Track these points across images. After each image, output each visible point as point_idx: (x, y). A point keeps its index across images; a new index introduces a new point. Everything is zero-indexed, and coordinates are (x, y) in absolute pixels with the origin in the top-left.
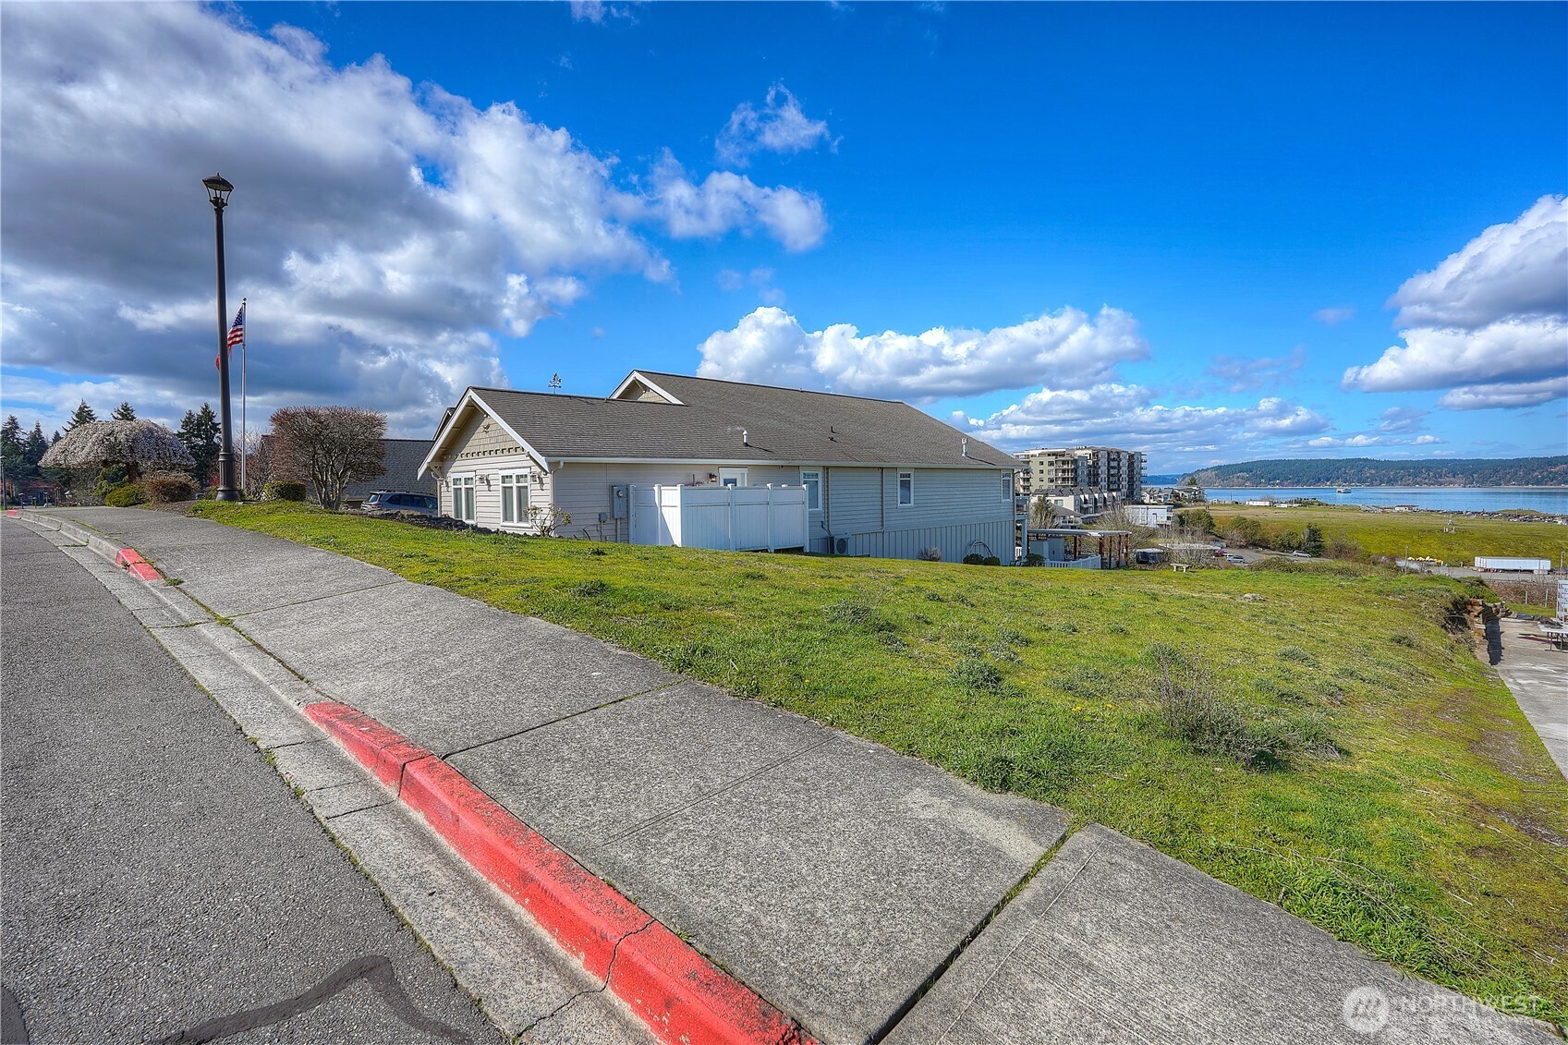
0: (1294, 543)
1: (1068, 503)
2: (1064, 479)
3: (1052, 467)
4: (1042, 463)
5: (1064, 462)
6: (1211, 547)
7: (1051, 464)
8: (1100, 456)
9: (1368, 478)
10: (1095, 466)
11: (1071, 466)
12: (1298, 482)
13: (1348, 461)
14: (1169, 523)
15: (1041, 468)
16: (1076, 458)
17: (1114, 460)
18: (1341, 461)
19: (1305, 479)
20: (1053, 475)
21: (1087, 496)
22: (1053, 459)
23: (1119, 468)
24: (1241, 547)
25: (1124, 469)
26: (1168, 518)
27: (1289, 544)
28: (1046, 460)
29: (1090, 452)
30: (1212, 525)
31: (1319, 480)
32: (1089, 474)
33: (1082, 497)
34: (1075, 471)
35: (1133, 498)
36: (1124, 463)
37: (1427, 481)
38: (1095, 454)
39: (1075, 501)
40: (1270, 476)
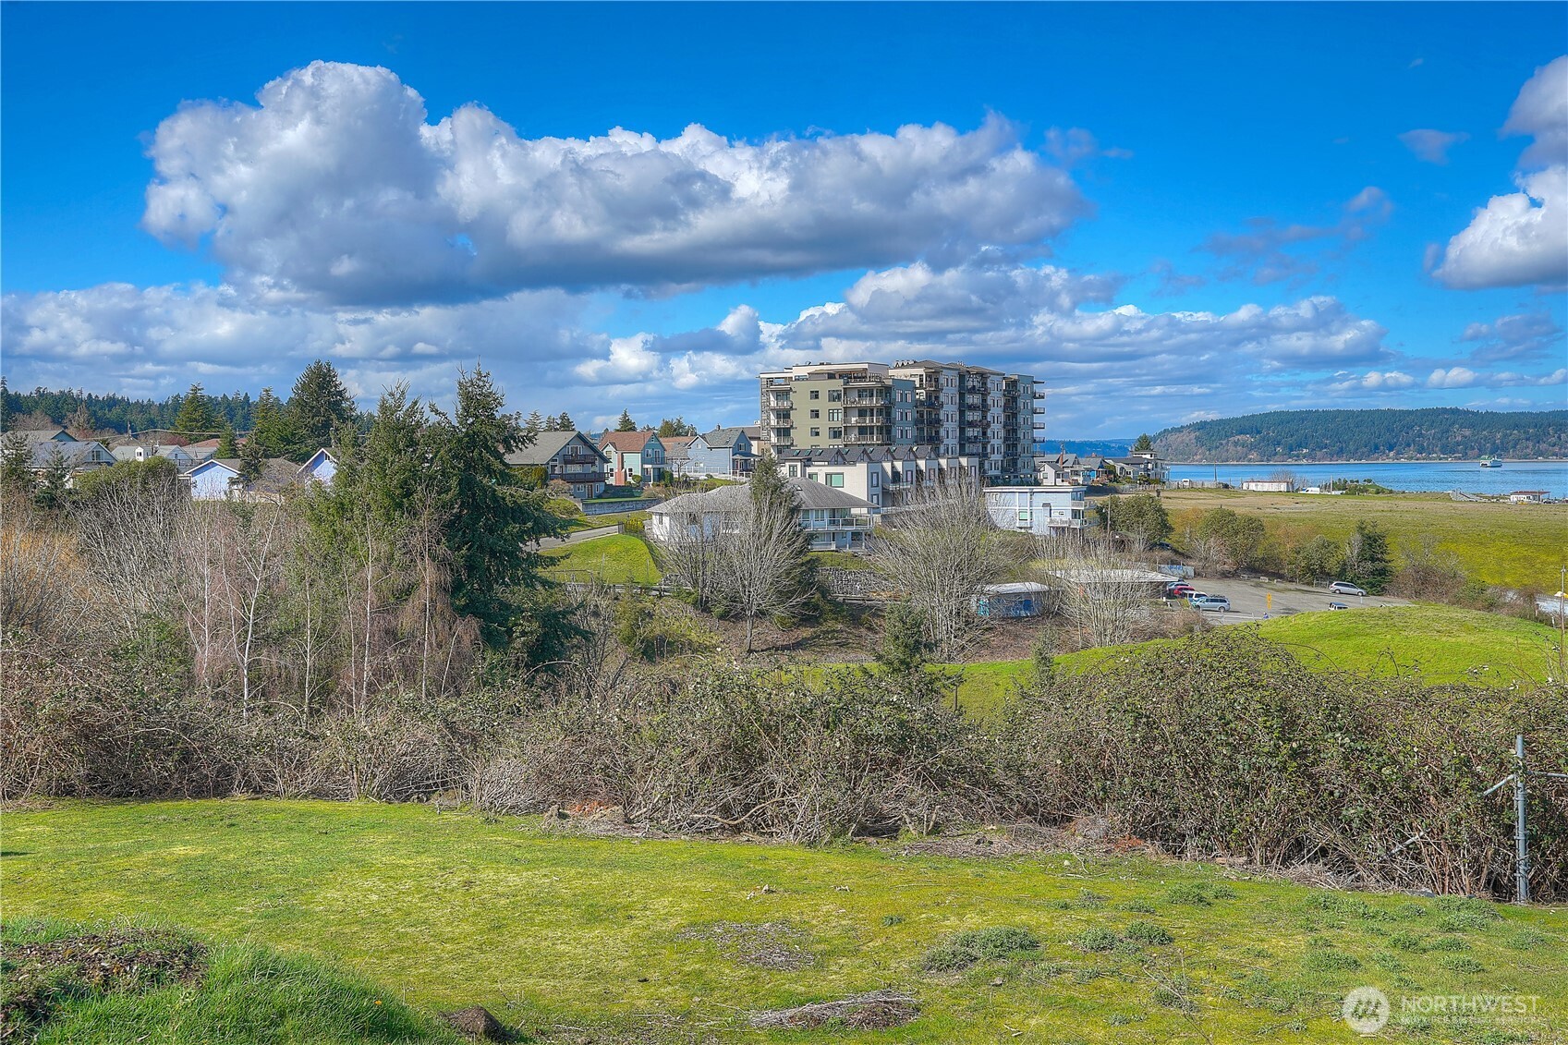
0: (1332, 565)
1: (854, 481)
2: (862, 430)
3: (838, 405)
4: (815, 395)
5: (861, 392)
6: (1159, 578)
7: (835, 397)
8: (942, 380)
9: (1458, 444)
10: (933, 402)
11: (875, 402)
12: (1340, 453)
13: (1425, 413)
14: (1077, 524)
15: (815, 405)
16: (889, 382)
17: (973, 390)
19: (1352, 447)
20: (838, 422)
21: (899, 465)
22: (838, 384)
23: (984, 408)
24: (1225, 575)
25: (996, 412)
26: (1075, 514)
27: (1321, 568)
28: (825, 387)
29: (921, 371)
30: (1165, 527)
31: (1377, 448)
32: (918, 422)
33: (887, 466)
34: (886, 411)
35: (1015, 471)
36: (996, 398)
37: (1556, 449)
38: (933, 375)
39: (870, 475)
40: (1291, 441)
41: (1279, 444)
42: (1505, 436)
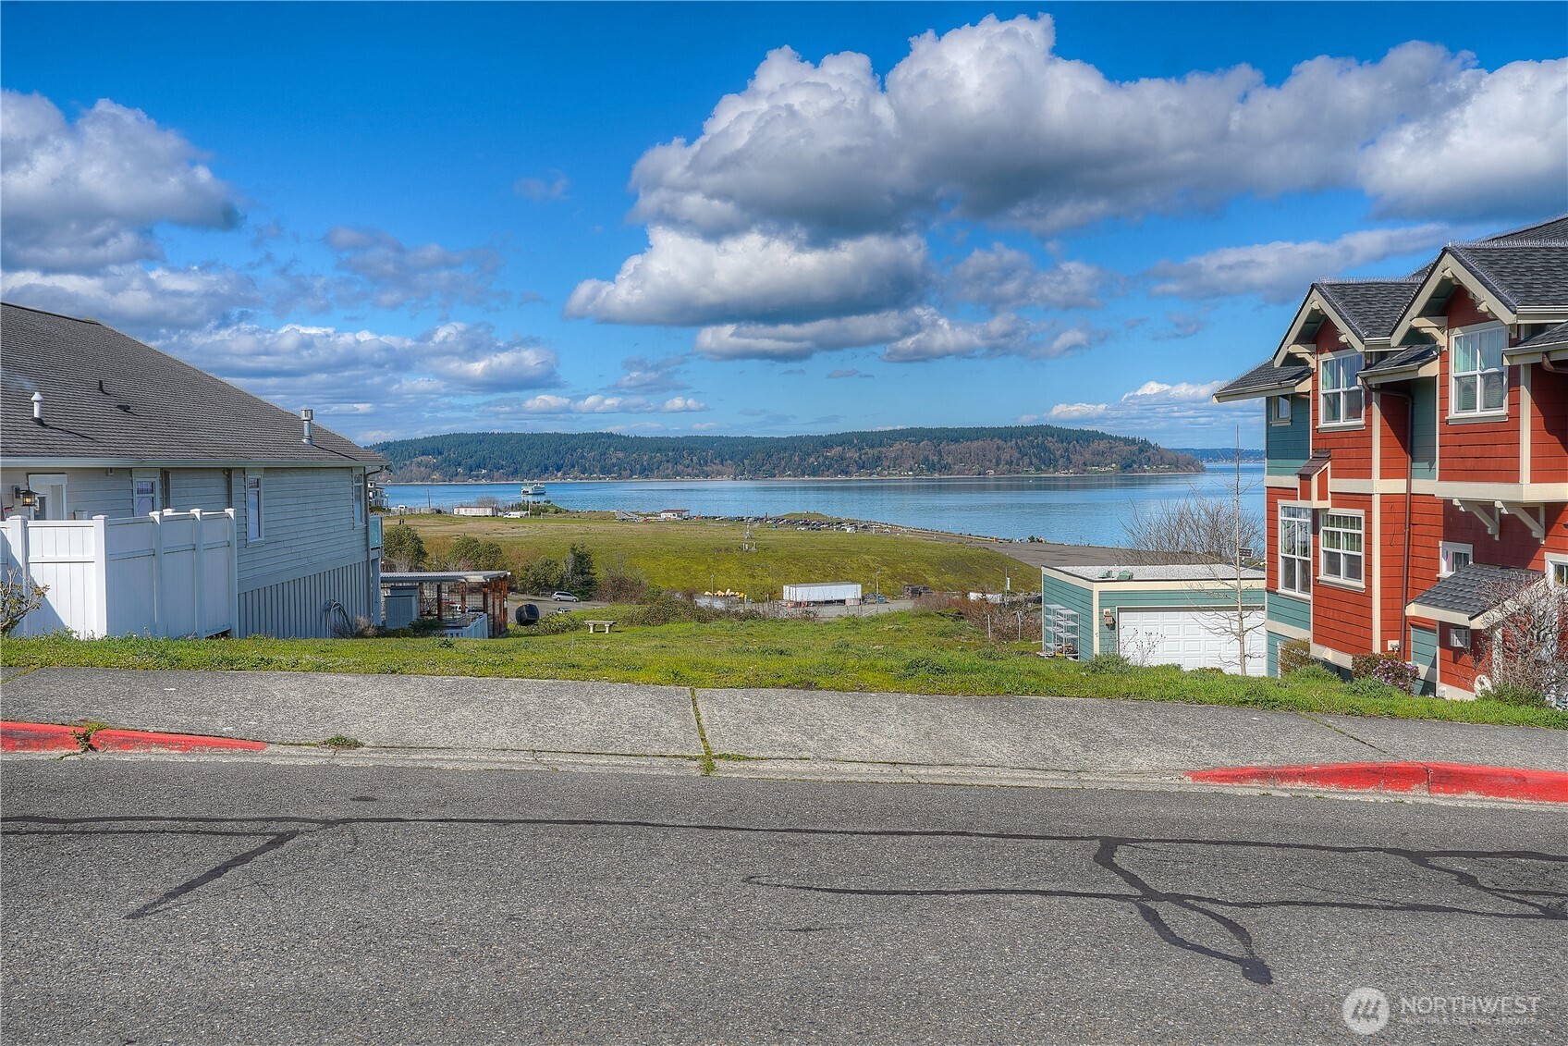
9: (614, 465)
12: (515, 473)
13: (586, 436)
19: (525, 468)
27: (546, 581)
31: (547, 469)
37: (690, 470)
40: (470, 461)
41: (459, 465)
42: (651, 458)
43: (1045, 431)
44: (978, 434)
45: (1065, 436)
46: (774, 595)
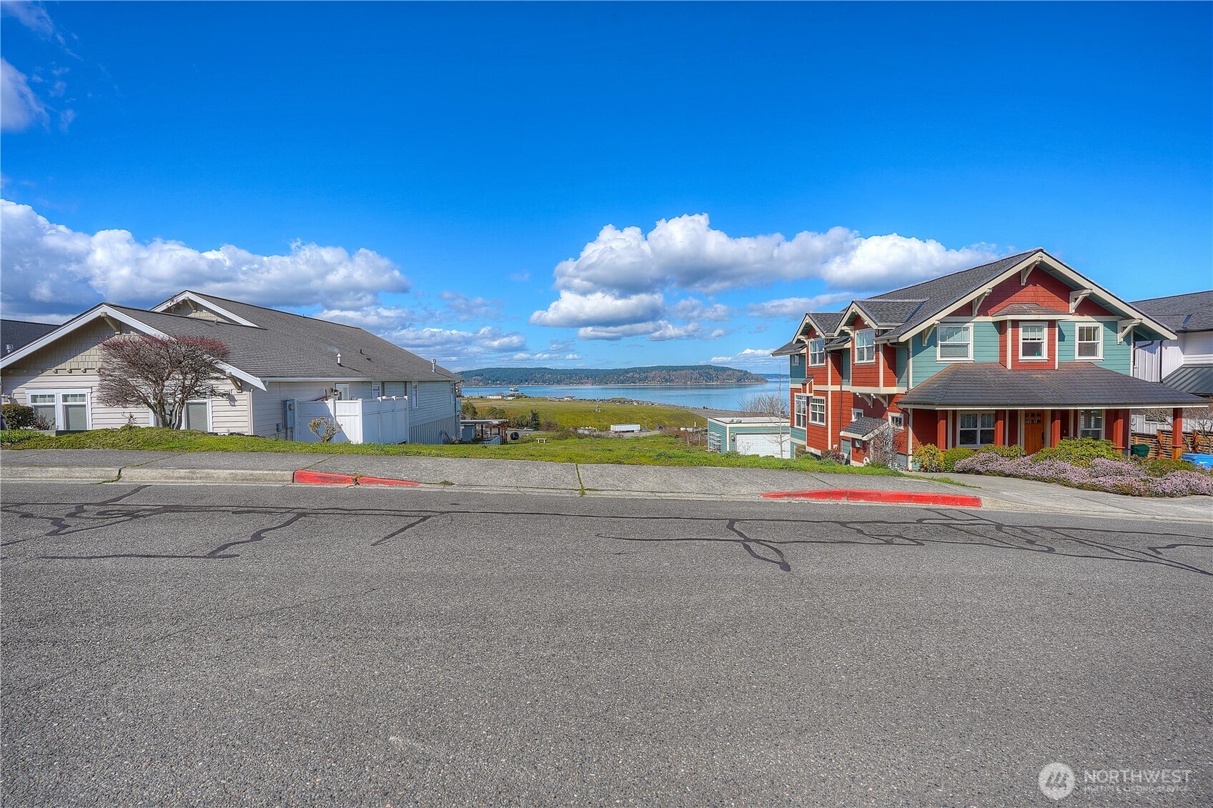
9: (547, 380)
12: (512, 383)
18: (532, 369)
27: (521, 423)
37: (576, 381)
41: (489, 379)
42: (560, 377)
43: (709, 367)
44: (684, 368)
45: (717, 369)
46: (608, 429)
